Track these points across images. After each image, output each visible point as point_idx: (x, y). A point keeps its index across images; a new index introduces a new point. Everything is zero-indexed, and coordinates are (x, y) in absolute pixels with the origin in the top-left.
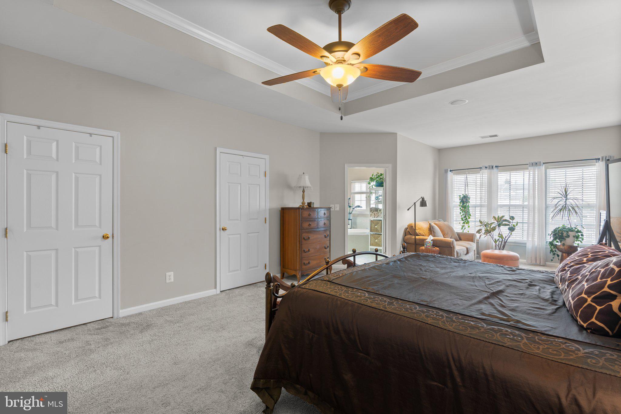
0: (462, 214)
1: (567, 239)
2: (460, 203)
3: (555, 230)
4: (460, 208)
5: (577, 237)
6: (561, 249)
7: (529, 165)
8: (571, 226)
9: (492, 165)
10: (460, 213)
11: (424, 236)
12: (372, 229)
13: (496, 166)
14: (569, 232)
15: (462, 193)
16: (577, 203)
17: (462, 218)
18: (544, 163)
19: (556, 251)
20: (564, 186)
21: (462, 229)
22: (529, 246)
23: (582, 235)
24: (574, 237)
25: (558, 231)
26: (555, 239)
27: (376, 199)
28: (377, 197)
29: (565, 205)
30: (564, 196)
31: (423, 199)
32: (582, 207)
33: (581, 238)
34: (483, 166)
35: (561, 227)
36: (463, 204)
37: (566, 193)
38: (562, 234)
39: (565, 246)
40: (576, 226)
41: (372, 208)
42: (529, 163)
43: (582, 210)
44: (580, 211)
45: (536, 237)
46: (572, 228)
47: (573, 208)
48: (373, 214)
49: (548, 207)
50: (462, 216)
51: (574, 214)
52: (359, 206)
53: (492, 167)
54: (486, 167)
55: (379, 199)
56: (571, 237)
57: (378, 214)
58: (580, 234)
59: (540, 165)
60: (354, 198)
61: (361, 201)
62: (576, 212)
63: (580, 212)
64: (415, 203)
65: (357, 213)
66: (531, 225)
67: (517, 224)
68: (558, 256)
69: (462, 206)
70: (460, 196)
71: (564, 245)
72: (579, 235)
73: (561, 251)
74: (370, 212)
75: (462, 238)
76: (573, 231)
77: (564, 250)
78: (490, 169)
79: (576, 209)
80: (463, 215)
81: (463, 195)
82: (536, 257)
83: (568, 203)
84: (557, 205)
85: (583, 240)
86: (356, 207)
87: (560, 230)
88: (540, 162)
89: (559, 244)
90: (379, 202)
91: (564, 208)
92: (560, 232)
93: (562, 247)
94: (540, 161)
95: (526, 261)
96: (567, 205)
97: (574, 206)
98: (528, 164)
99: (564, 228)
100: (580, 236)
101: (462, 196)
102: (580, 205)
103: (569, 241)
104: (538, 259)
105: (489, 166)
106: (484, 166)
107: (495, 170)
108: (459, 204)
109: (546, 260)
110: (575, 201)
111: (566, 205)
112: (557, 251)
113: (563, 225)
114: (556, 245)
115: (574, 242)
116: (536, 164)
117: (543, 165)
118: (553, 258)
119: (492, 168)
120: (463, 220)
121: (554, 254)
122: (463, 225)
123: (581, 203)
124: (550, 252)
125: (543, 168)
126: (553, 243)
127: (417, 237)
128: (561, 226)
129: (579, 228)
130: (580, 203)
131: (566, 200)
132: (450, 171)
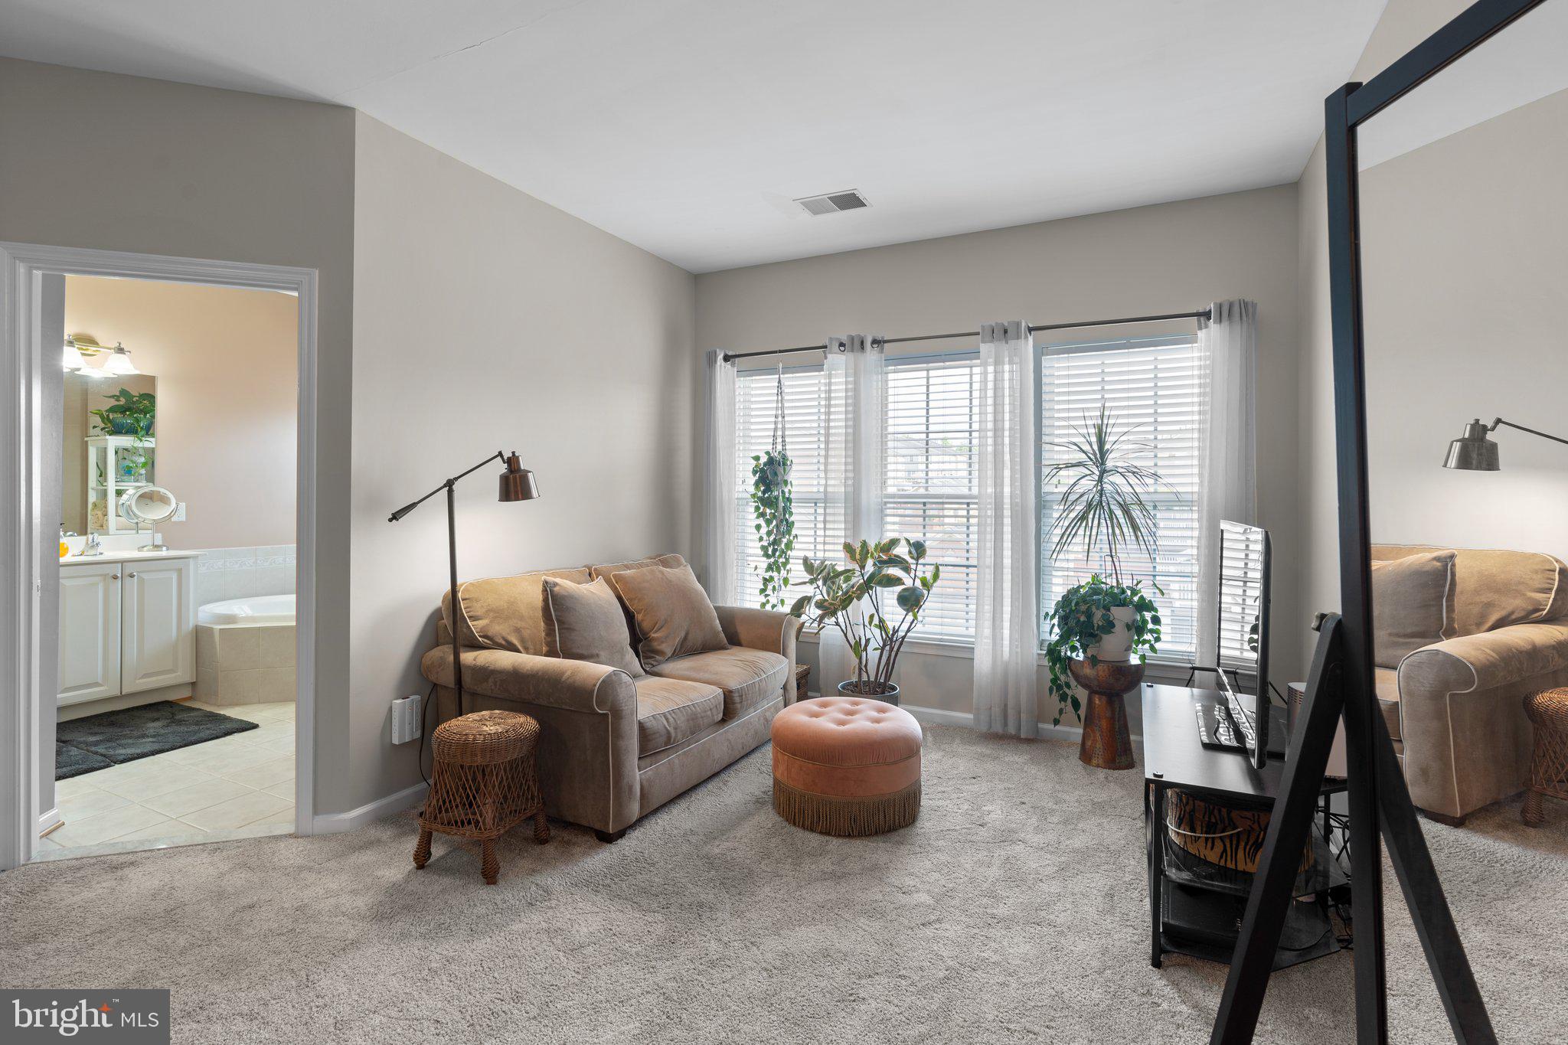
0: (764, 530)
1: (1106, 638)
2: (757, 484)
3: (1066, 600)
4: (757, 508)
5: (1140, 629)
6: (1086, 677)
7: (983, 337)
8: (1118, 581)
9: (862, 334)
10: (758, 527)
11: (518, 651)
13: (875, 342)
14: (1113, 609)
15: (762, 448)
16: (1138, 490)
17: (763, 548)
18: (1030, 330)
19: (1068, 686)
20: (1094, 422)
21: (763, 591)
22: (983, 662)
23: (1156, 620)
24: (1129, 627)
25: (1077, 604)
26: (1064, 638)
29: (1097, 497)
30: (1096, 458)
31: (512, 462)
32: (1155, 507)
33: (1152, 631)
34: (831, 339)
35: (1088, 583)
36: (764, 492)
37: (1101, 443)
38: (1089, 615)
39: (1100, 667)
40: (1135, 582)
42: (983, 327)
43: (1155, 515)
44: (1148, 521)
45: (1006, 624)
46: (1123, 592)
47: (1127, 512)
49: (1048, 504)
50: (761, 539)
51: (1128, 531)
53: (862, 343)
54: (842, 345)
56: (1119, 628)
58: (1148, 615)
59: (1018, 337)
62: (1135, 527)
63: (1147, 527)
64: (450, 484)
66: (989, 575)
67: (936, 576)
68: (1076, 704)
69: (762, 500)
70: (757, 458)
71: (1093, 661)
72: (1145, 622)
73: (1085, 686)
75: (743, 633)
76: (1123, 603)
77: (1096, 683)
78: (852, 351)
79: (1136, 513)
80: (769, 533)
81: (768, 453)
82: (1006, 705)
83: (1108, 487)
84: (1072, 498)
85: (1158, 639)
87: (1085, 601)
88: (1018, 325)
89: (1080, 656)
91: (1096, 506)
92: (1083, 608)
93: (1088, 671)
94: (1016, 320)
95: (971, 716)
96: (1104, 498)
97: (1128, 500)
98: (978, 334)
99: (1095, 589)
100: (1150, 626)
101: (764, 459)
102: (1146, 496)
103: (1110, 646)
104: (1011, 712)
105: (852, 339)
106: (837, 338)
107: (872, 355)
108: (752, 490)
109: (1040, 718)
110: (1133, 480)
111: (1101, 497)
112: (1073, 683)
113: (1093, 577)
114: (1070, 659)
115: (1128, 649)
116: (1006, 332)
117: (1026, 337)
118: (1061, 711)
119: (863, 348)
120: (767, 556)
121: (1063, 698)
122: (767, 575)
123: (1151, 489)
124: (1051, 690)
125: (1029, 344)
126: (1060, 651)
127: (468, 657)
128: (1085, 579)
129: (1147, 593)
130: (1145, 488)
131: (1103, 472)
132: (727, 358)
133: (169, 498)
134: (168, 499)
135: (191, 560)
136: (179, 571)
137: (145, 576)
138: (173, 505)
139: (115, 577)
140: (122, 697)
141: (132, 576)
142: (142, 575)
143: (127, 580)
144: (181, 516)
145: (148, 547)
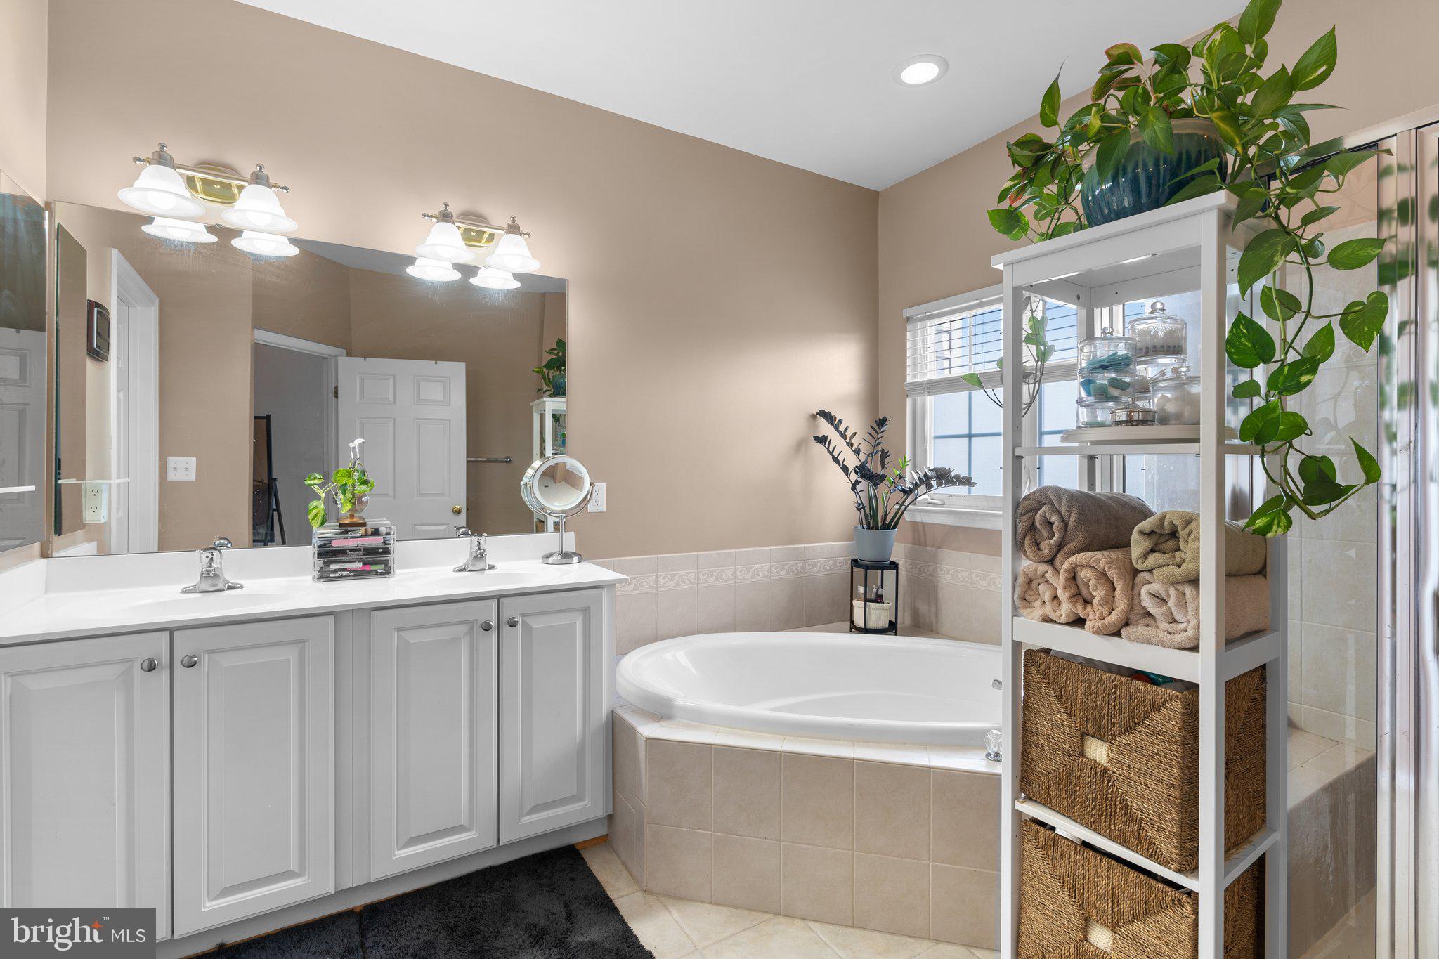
12: (1047, 763)
27: (1102, 395)
28: (1117, 364)
41: (1044, 498)
48: (1060, 582)
52: (943, 476)
55: (1144, 387)
57: (1132, 587)
60: (920, 420)
61: (970, 436)
65: (939, 520)
74: (1018, 545)
86: (926, 480)
90: (1148, 419)
133: (583, 478)
134: (581, 479)
135: (605, 593)
136: (586, 611)
137: (535, 623)
138: (587, 487)
139: (487, 628)
140: (499, 848)
141: (513, 624)
142: (529, 620)
143: (506, 629)
144: (599, 504)
145: (555, 557)
